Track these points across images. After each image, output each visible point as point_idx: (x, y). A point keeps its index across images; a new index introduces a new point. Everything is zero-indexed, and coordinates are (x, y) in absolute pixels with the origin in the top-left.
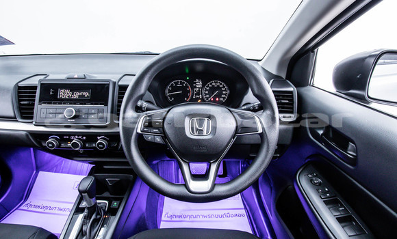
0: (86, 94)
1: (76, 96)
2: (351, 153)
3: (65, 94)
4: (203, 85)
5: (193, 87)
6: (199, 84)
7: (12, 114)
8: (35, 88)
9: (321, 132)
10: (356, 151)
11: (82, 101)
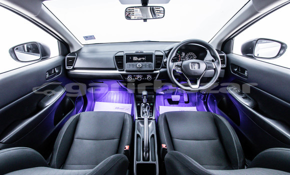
0: (144, 59)
1: (140, 59)
2: (246, 74)
3: (135, 58)
4: (185, 55)
5: (181, 56)
6: (183, 54)
7: (114, 67)
8: (122, 56)
9: (236, 70)
10: (247, 73)
11: (142, 61)
